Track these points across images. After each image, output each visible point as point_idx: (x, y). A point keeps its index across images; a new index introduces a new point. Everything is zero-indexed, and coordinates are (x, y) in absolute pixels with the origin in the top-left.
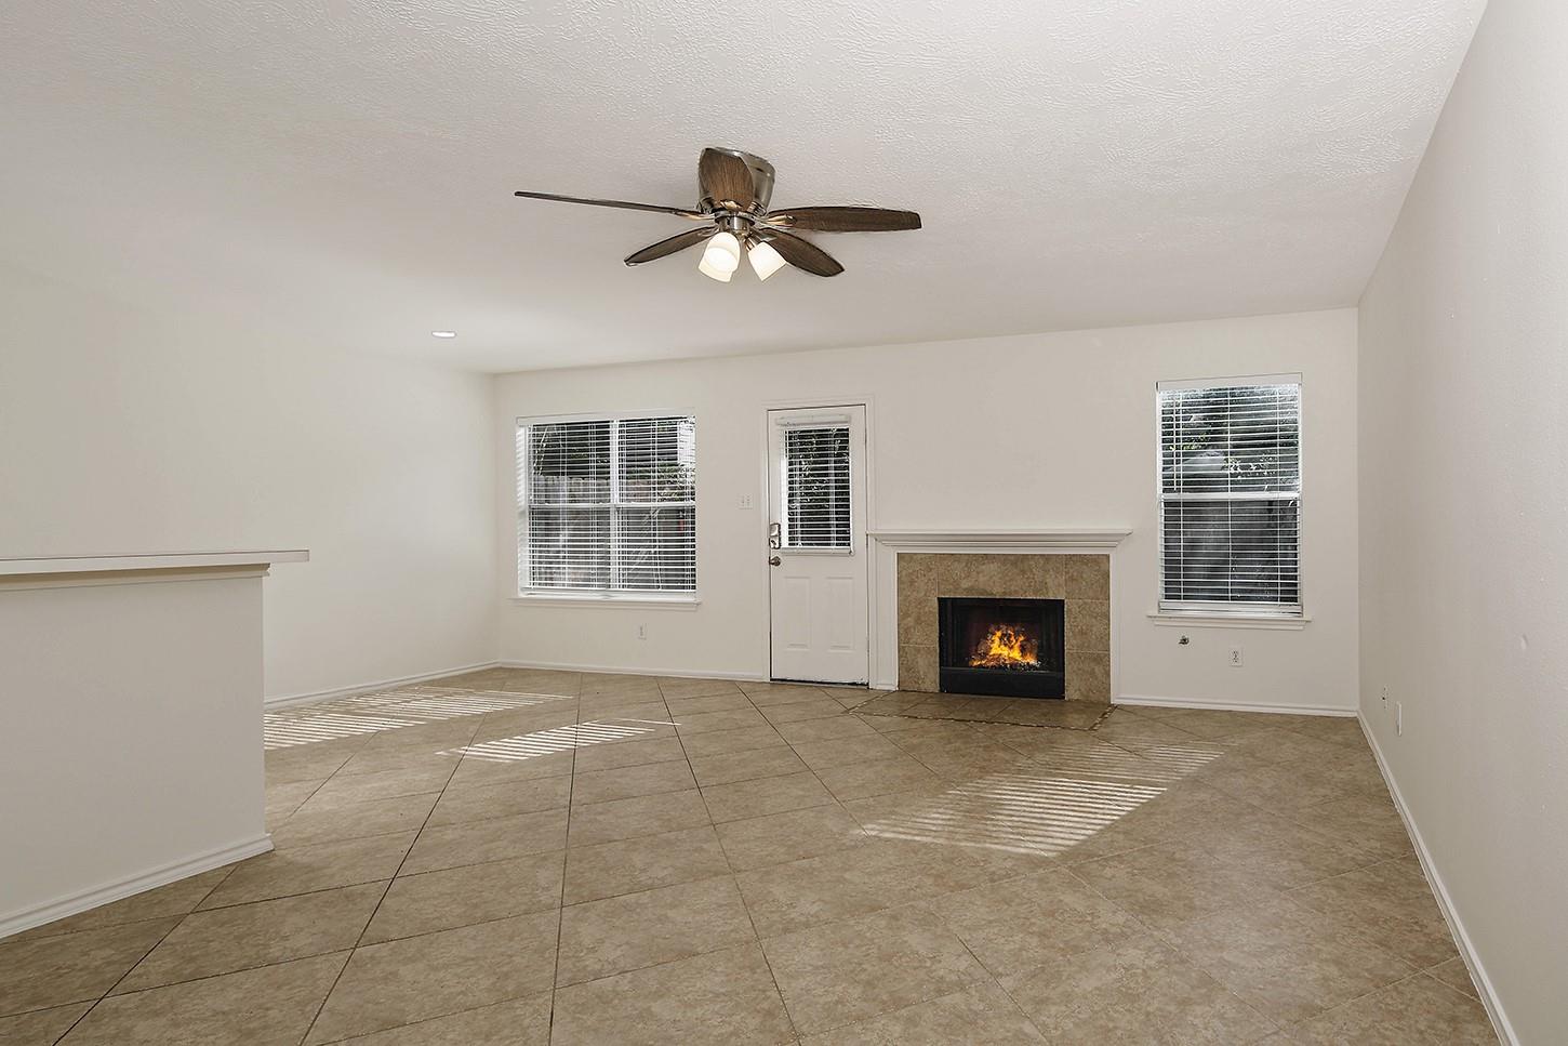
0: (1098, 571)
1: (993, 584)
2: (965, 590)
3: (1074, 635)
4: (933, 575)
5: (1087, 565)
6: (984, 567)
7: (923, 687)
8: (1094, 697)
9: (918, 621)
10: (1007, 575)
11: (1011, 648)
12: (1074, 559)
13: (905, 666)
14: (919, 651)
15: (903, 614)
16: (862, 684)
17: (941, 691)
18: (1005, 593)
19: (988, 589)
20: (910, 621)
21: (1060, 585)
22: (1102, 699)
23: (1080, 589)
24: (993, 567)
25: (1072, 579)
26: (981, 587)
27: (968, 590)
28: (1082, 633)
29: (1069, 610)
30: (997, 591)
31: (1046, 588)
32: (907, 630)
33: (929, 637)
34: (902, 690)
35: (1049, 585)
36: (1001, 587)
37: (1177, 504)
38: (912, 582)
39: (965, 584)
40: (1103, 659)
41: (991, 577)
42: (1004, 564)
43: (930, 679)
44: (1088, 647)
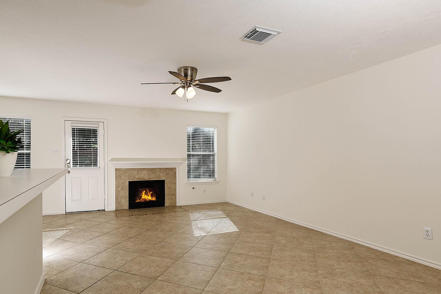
0: (173, 172)
1: (145, 177)
2: (137, 178)
3: (168, 189)
4: (127, 175)
5: (170, 170)
6: (142, 172)
7: (124, 208)
8: (172, 205)
9: (122, 188)
10: (149, 174)
11: (148, 196)
12: (168, 169)
13: (118, 202)
14: (122, 197)
15: (117, 187)
16: (102, 210)
17: (129, 209)
18: (149, 179)
19: (144, 178)
20: (120, 189)
21: (164, 176)
22: (174, 205)
23: (169, 177)
24: (145, 172)
25: (167, 174)
26: (142, 177)
27: (138, 179)
28: (170, 188)
29: (166, 182)
30: (147, 178)
31: (160, 177)
32: (118, 192)
33: (126, 193)
34: (116, 210)
35: (161, 176)
36: (148, 177)
37: (190, 155)
38: (120, 177)
39: (137, 177)
40: (174, 195)
41: (145, 175)
42: (148, 171)
43: (126, 205)
44: (171, 192)
